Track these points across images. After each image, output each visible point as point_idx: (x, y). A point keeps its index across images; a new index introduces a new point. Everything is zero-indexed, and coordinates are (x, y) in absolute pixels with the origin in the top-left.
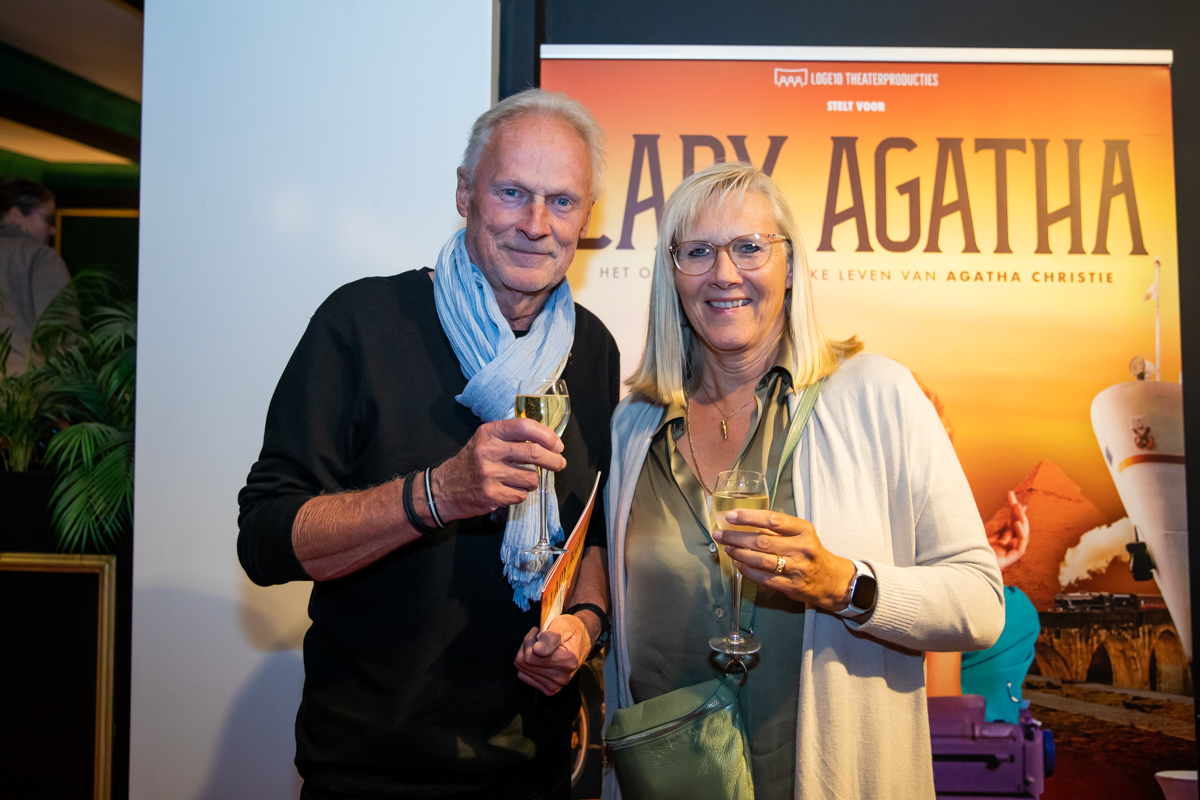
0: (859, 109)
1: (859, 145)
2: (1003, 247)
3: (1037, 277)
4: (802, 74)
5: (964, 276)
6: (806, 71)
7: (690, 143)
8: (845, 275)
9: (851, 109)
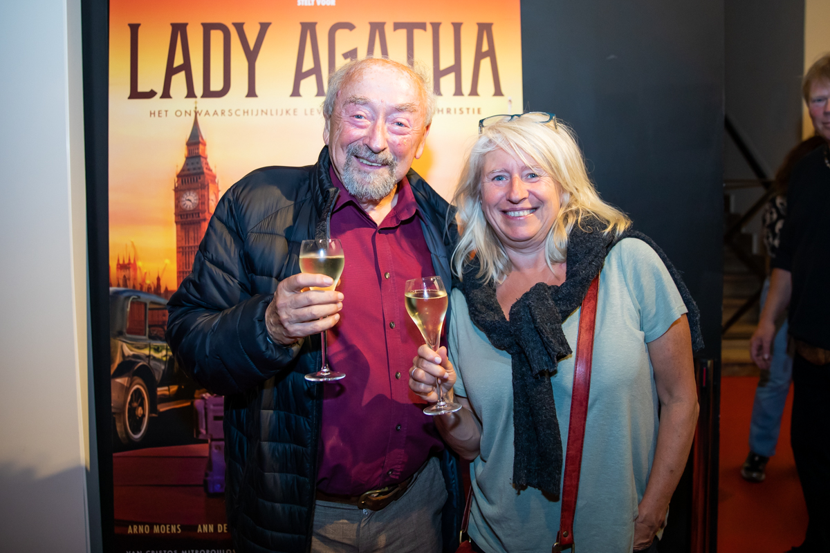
0: (319, 4)
1: (318, 28)
7: (208, 28)
8: (308, 112)
9: (313, 4)
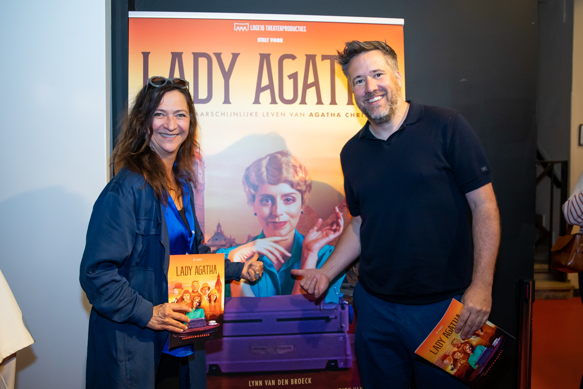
0: (272, 41)
1: (271, 57)
2: (333, 102)
3: (347, 115)
4: (246, 26)
5: (317, 115)
6: (248, 24)
7: (197, 56)
8: (265, 114)
9: (268, 41)
